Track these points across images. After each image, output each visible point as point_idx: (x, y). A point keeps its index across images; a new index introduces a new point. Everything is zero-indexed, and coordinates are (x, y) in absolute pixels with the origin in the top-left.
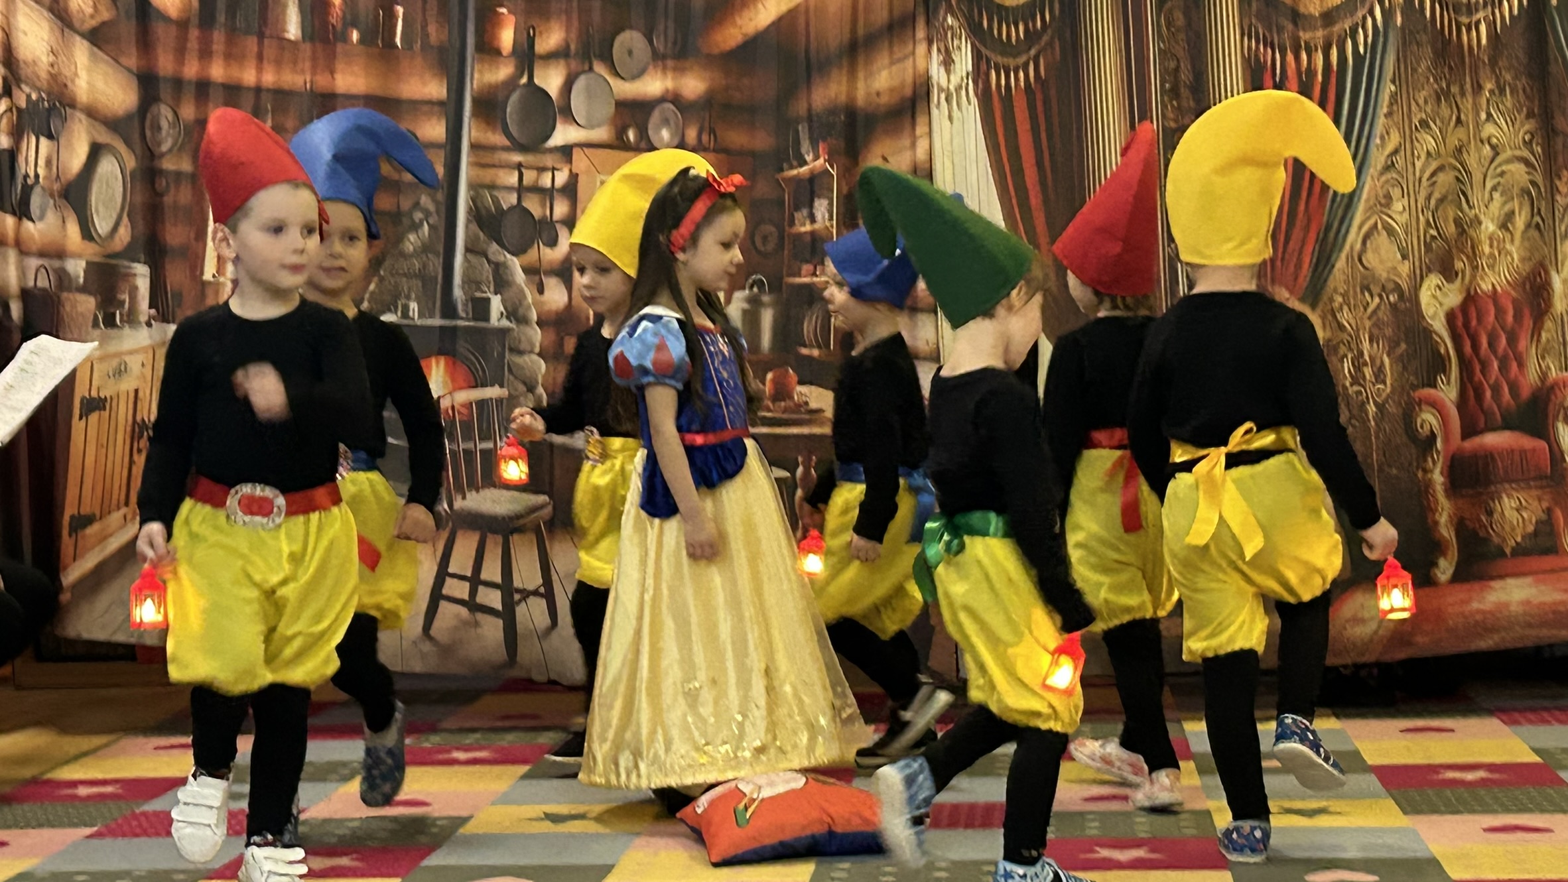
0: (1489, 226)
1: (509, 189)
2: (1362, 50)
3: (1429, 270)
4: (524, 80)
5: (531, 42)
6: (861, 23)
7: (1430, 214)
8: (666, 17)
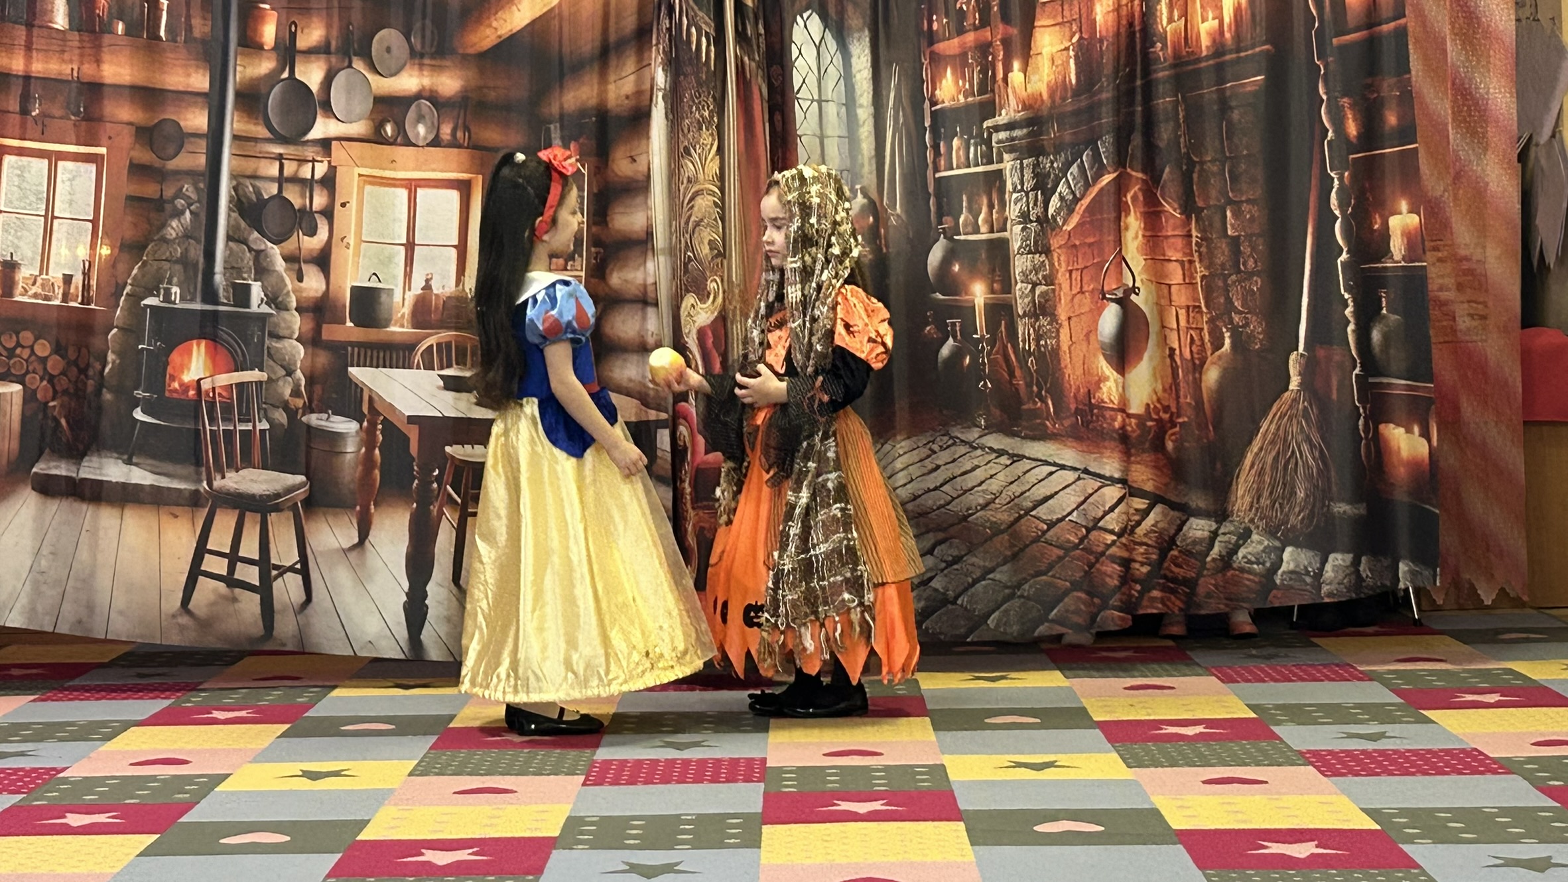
1: (271, 179)
3: (686, 291)
4: (285, 75)
5: (293, 36)
6: (612, 29)
8: (424, 17)
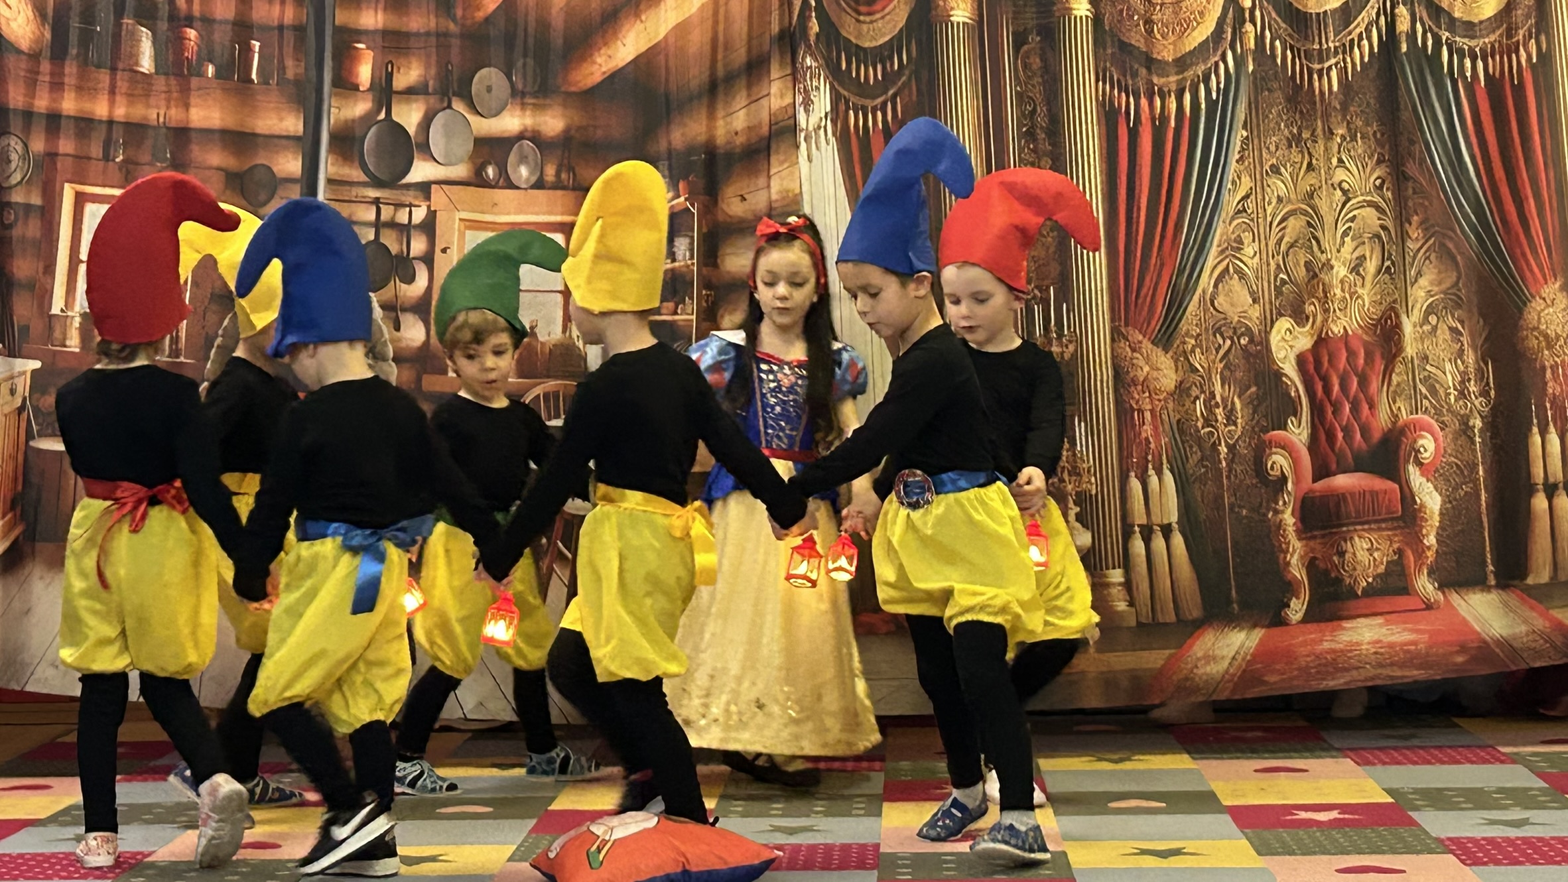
0: (1341, 271)
1: (367, 224)
2: (1214, 96)
3: (1282, 315)
4: (382, 116)
5: (390, 77)
7: (1280, 258)
8: (525, 54)
